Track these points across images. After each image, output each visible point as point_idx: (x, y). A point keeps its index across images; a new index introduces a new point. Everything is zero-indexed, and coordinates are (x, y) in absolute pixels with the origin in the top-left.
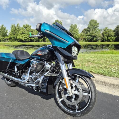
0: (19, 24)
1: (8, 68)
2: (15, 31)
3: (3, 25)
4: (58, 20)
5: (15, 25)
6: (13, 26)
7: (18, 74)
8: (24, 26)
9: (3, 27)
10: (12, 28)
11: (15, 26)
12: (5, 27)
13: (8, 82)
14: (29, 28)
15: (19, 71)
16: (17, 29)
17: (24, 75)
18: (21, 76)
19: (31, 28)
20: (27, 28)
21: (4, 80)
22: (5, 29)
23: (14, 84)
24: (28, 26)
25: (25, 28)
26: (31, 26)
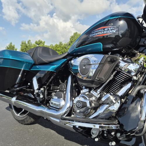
0: (30, 41)
1: (18, 84)
2: (25, 49)
3: (11, 43)
4: (77, 33)
5: (25, 42)
6: (23, 43)
7: (41, 96)
8: (36, 43)
9: (11, 45)
10: (22, 45)
11: (25, 44)
12: (14, 45)
13: (19, 115)
14: (43, 44)
15: (42, 89)
16: (28, 47)
17: (56, 98)
18: (50, 100)
19: (45, 45)
20: (39, 44)
21: (10, 111)
22: (13, 47)
23: (32, 120)
24: (41, 42)
25: (37, 45)
26: (44, 42)
